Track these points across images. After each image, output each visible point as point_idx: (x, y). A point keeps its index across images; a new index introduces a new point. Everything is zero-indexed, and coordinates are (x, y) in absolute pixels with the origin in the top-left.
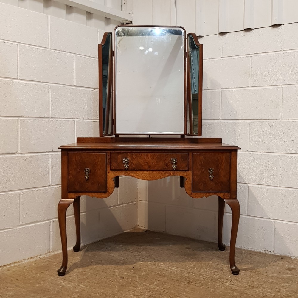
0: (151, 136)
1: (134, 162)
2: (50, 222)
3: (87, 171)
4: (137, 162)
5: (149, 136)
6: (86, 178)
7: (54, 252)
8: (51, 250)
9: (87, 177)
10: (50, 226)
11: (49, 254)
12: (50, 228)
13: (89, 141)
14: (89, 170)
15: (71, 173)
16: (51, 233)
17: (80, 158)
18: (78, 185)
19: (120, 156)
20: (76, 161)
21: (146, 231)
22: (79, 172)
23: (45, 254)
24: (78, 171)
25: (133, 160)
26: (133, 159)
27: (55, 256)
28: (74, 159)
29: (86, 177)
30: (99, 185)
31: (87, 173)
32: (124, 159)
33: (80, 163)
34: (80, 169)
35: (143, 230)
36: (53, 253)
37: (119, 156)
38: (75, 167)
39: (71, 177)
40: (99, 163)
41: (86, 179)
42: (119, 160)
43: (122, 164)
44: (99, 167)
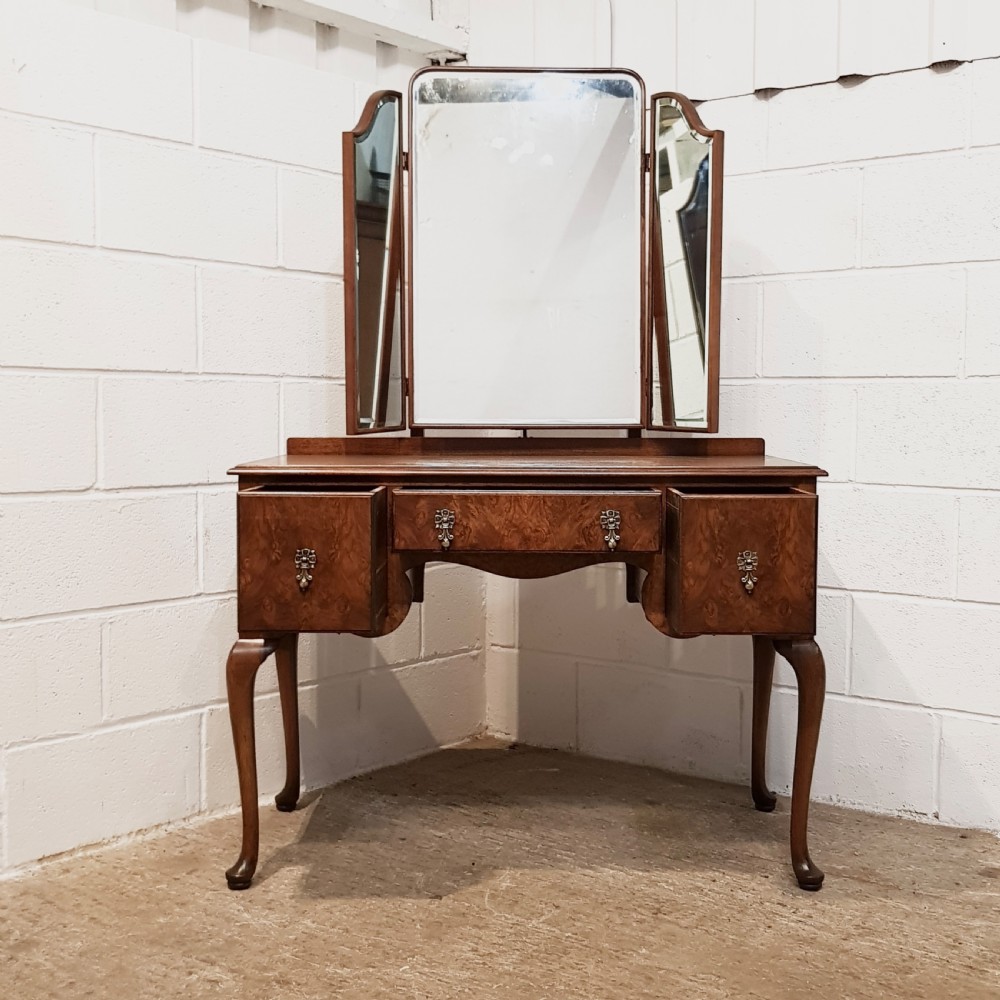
0: (530, 434)
1: (473, 524)
2: (201, 715)
3: (304, 558)
4: (484, 525)
5: (525, 433)
6: (301, 585)
7: (212, 811)
8: (204, 806)
9: (304, 580)
10: (200, 726)
11: (197, 818)
12: (200, 734)
14: (311, 554)
15: (247, 565)
16: (204, 750)
17: (278, 514)
18: (271, 609)
19: (423, 502)
20: (266, 522)
21: (514, 746)
22: (277, 562)
23: (184, 819)
24: (274, 558)
25: (468, 518)
26: (470, 515)
27: (216, 827)
28: (257, 518)
29: (299, 581)
30: (346, 607)
31: (304, 566)
32: (440, 514)
33: (279, 530)
34: (280, 552)
35: (503, 742)
36: (210, 815)
38: (263, 543)
39: (249, 579)
40: (345, 531)
41: (301, 588)
42: (421, 516)
43: (431, 531)
44: (346, 544)
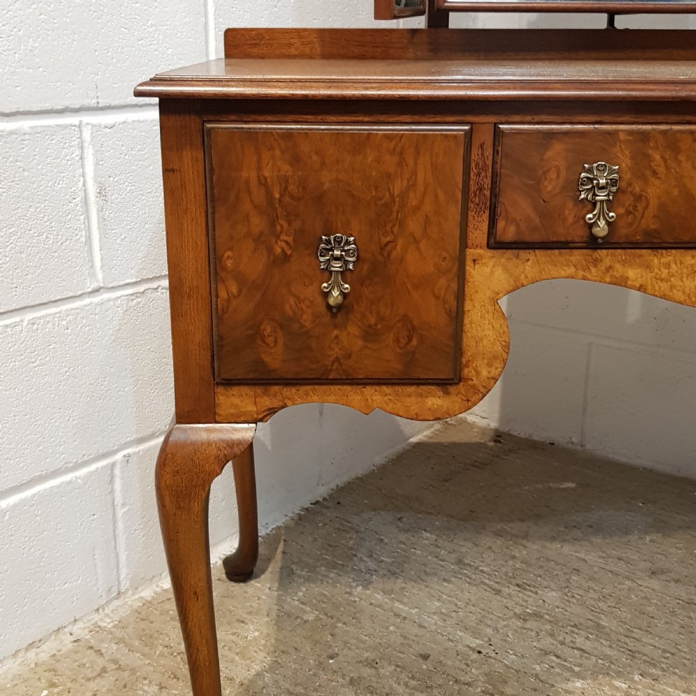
0: (622, 22)
1: (654, 191)
2: (113, 465)
3: (337, 253)
4: (676, 192)
5: (611, 21)
6: (331, 301)
7: (137, 588)
8: (125, 584)
9: (336, 293)
10: (112, 481)
11: (116, 603)
12: (112, 492)
13: (293, 51)
14: (348, 243)
15: (229, 263)
16: (120, 512)
17: (286, 168)
18: (276, 342)
19: (557, 148)
20: (262, 182)
22: (286, 258)
23: (98, 610)
24: (279, 250)
25: (645, 180)
26: (648, 173)
28: (245, 174)
29: (326, 295)
30: (410, 339)
31: (337, 266)
32: (590, 171)
33: (287, 199)
34: (290, 239)
36: (133, 594)
37: (549, 154)
38: (258, 223)
39: (234, 290)
40: (413, 200)
41: (329, 307)
42: (553, 175)
43: (570, 204)
44: (414, 225)
